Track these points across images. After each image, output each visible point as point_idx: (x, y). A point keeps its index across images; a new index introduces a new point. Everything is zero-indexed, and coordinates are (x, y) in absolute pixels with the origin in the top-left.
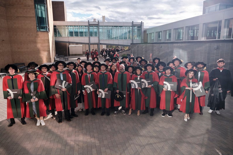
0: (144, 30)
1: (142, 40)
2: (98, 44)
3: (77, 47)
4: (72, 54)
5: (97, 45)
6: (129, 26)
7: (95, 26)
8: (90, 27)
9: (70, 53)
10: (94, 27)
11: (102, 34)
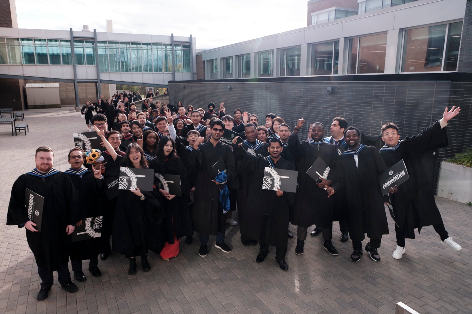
0: (196, 53)
1: (193, 73)
2: (96, 83)
3: (45, 88)
4: (33, 104)
5: (94, 84)
6: (166, 45)
7: (86, 42)
8: (75, 43)
9: (30, 103)
10: (85, 44)
11: (105, 60)
